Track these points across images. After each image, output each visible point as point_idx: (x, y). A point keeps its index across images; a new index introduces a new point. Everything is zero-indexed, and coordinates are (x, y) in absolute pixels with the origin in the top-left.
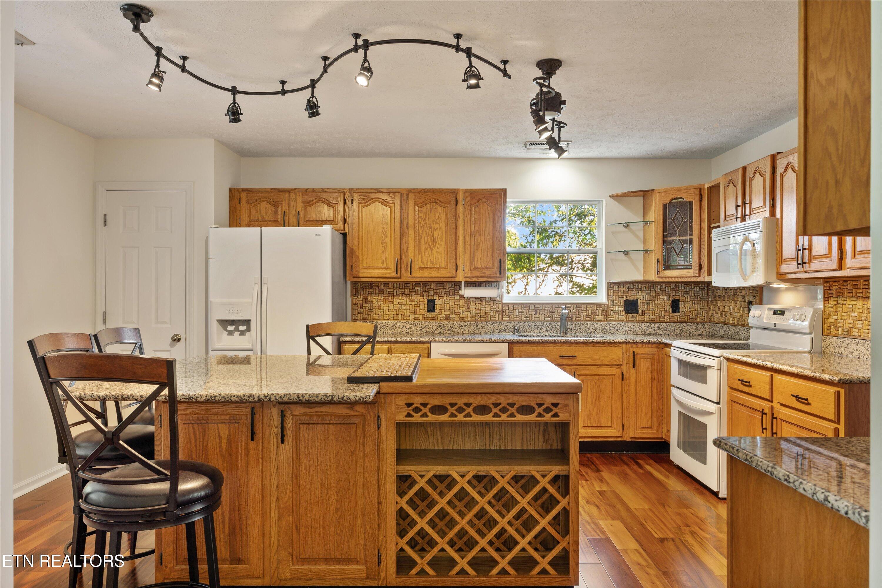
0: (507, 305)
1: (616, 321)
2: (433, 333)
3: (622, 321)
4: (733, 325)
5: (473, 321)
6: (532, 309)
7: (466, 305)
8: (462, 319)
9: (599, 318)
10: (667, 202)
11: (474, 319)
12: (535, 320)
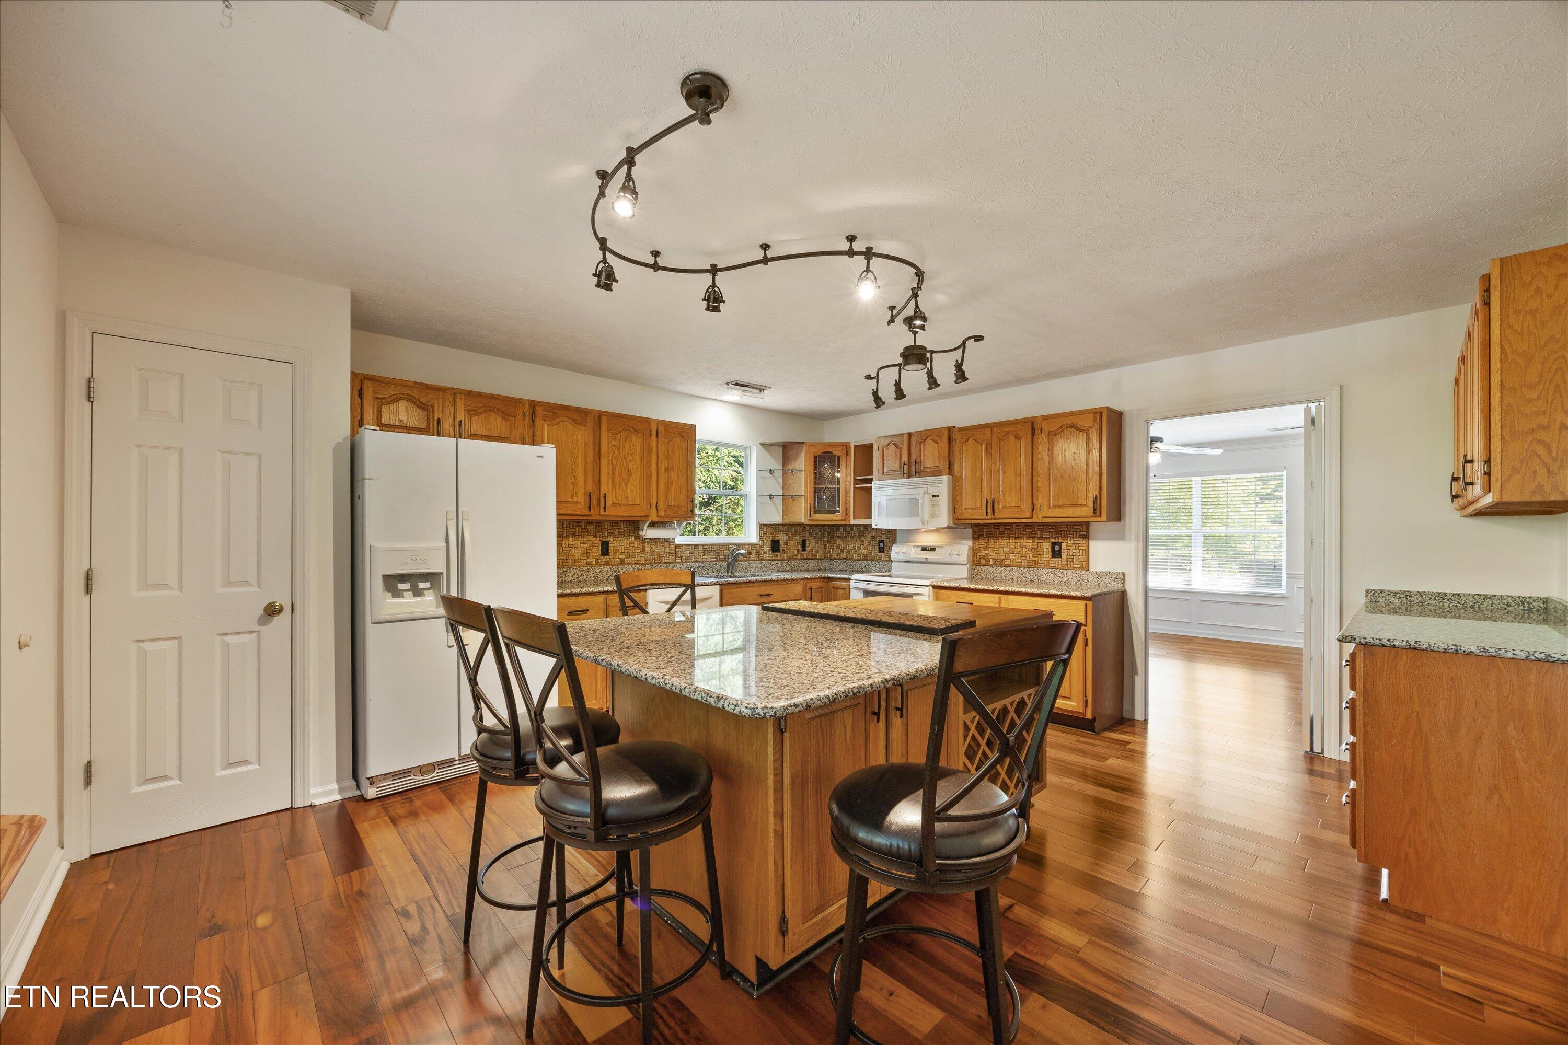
0: (679, 546)
1: (765, 560)
2: (607, 580)
3: (769, 560)
4: (858, 560)
5: (648, 564)
6: (701, 549)
7: (641, 547)
8: (637, 563)
9: (753, 557)
10: (818, 455)
11: (649, 562)
12: (703, 562)
